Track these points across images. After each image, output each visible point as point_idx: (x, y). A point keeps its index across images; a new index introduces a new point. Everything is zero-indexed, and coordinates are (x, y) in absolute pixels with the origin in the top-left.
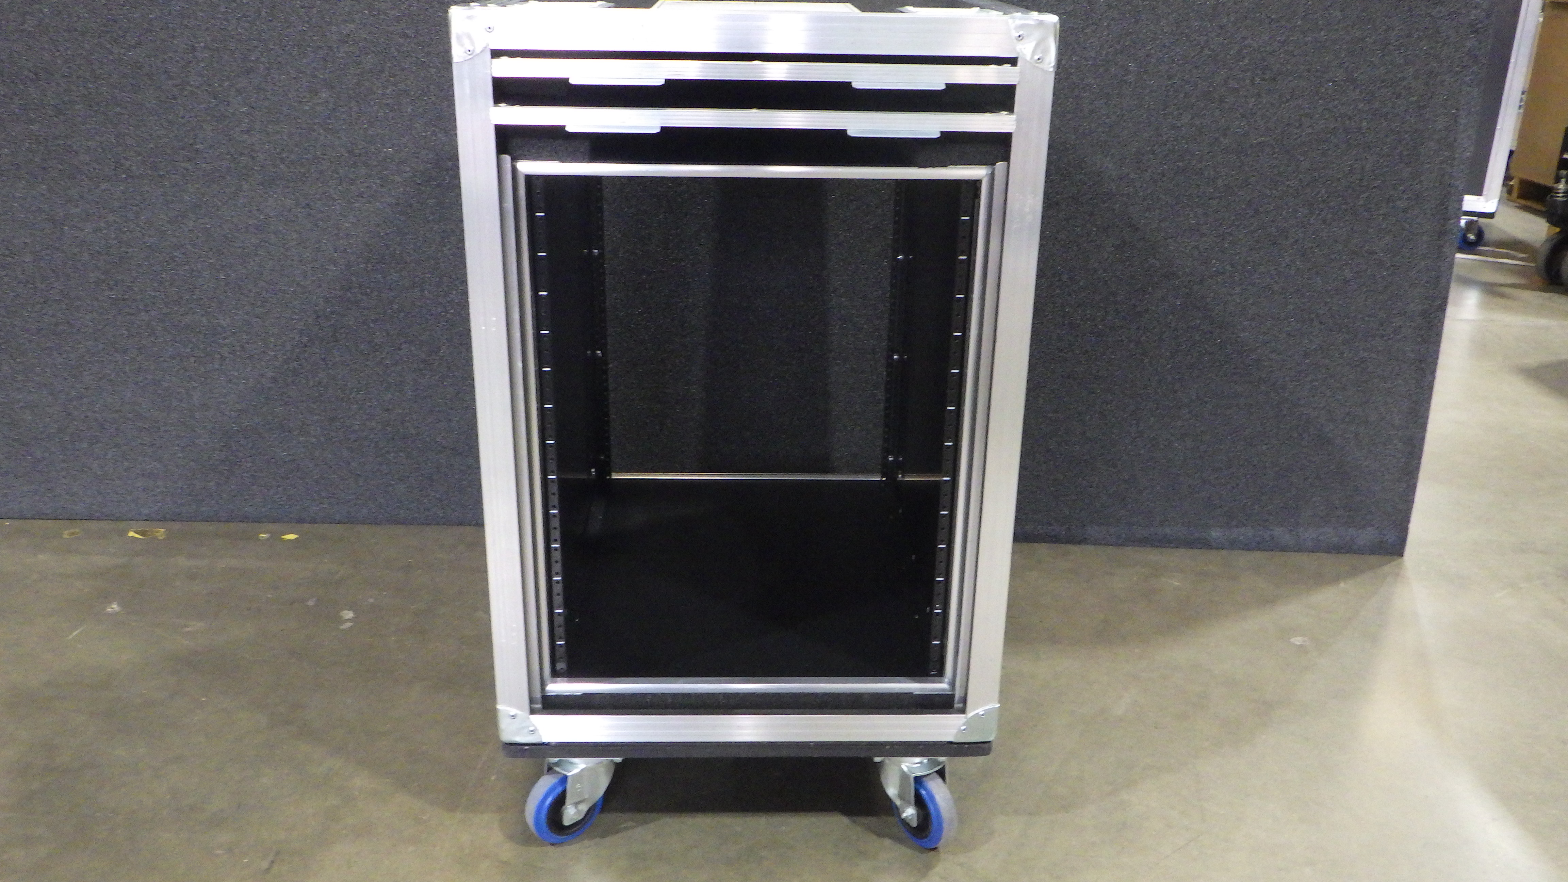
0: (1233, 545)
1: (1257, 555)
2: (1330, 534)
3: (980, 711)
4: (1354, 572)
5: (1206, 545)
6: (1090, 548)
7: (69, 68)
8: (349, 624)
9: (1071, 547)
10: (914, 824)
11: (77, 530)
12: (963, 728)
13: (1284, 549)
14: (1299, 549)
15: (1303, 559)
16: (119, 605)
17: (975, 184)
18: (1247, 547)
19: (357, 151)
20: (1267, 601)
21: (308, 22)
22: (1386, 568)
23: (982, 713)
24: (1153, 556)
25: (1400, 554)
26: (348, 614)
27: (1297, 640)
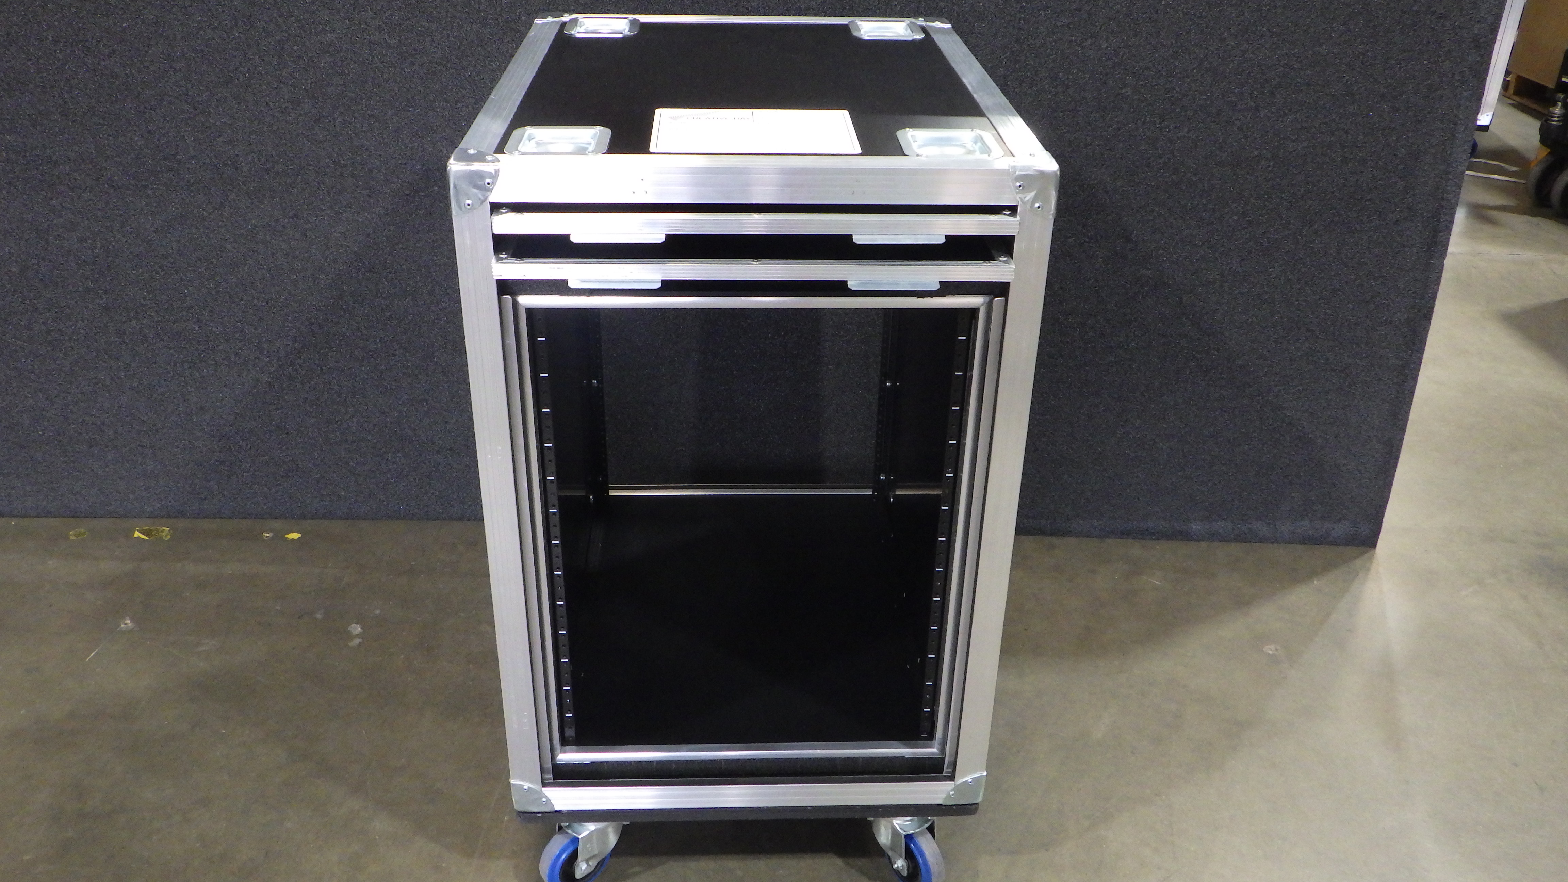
0: (1214, 537)
1: (1235, 549)
2: (1305, 526)
3: (969, 778)
4: (1328, 567)
5: (1186, 536)
6: (1072, 541)
7: (42, 78)
8: (357, 641)
9: (1055, 540)
10: (905, 873)
11: (83, 531)
12: (951, 793)
13: (1262, 540)
14: (1275, 540)
15: (1279, 552)
16: (132, 620)
17: (973, 312)
18: (1224, 539)
19: (343, 162)
20: (1242, 603)
21: (286, 31)
22: (1358, 562)
23: (970, 780)
24: (1136, 549)
25: (1374, 546)
26: (356, 629)
27: (1270, 649)
